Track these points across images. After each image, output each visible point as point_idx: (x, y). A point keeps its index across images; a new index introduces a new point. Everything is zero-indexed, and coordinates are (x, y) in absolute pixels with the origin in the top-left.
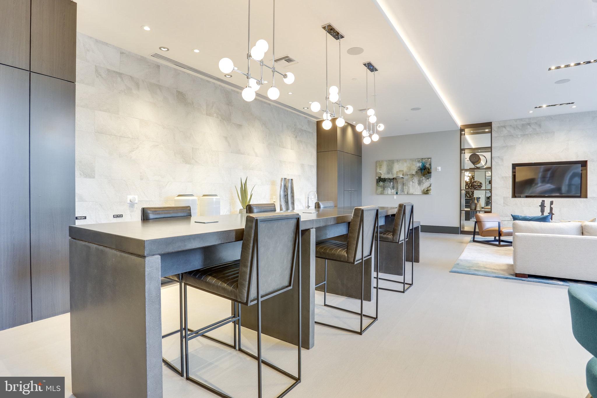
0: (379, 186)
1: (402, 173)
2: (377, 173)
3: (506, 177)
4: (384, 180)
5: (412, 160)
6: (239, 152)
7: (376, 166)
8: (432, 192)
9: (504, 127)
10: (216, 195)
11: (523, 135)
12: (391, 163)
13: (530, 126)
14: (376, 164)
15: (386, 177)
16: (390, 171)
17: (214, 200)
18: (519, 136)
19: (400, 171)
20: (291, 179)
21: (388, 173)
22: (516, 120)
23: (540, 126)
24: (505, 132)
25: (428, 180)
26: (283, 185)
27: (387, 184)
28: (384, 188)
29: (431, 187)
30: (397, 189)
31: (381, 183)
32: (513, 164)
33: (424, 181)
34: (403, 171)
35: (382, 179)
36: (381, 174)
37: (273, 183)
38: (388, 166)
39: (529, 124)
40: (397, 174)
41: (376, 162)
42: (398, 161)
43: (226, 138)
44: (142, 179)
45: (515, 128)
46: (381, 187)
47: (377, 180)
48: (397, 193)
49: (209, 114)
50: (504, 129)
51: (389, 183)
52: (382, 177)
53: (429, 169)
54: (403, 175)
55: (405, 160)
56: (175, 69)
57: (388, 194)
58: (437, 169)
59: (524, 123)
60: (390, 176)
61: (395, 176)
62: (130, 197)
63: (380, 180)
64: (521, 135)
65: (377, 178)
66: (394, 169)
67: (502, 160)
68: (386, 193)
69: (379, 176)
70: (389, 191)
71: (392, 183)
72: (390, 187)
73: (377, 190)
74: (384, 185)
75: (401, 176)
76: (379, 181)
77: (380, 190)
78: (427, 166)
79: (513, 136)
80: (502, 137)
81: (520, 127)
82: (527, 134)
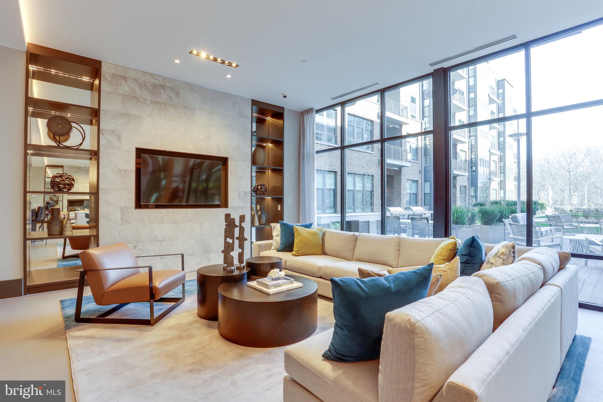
3: (125, 171)
9: (125, 78)
11: (155, 103)
13: (164, 90)
18: (148, 103)
22: (144, 73)
23: (177, 94)
24: (125, 88)
32: (137, 150)
39: (163, 87)
45: (142, 86)
50: (123, 82)
59: (156, 82)
64: (151, 101)
67: (119, 138)
79: (138, 99)
80: (120, 95)
81: (150, 88)
82: (160, 103)
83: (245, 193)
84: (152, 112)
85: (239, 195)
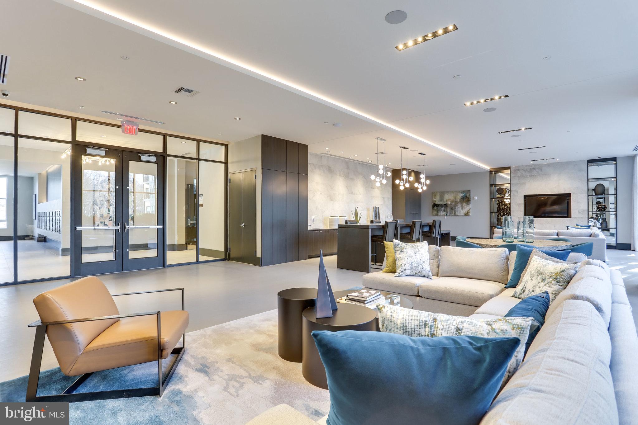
0: (434, 210)
1: (450, 201)
2: (433, 201)
3: (520, 204)
4: (438, 206)
5: (457, 192)
6: (352, 193)
7: (432, 196)
8: (470, 214)
9: (519, 170)
10: (346, 216)
11: (531, 176)
12: (442, 194)
13: (535, 170)
14: (432, 194)
15: (439, 204)
16: (442, 198)
17: (345, 219)
18: (528, 177)
19: (449, 199)
20: (378, 207)
21: (441, 201)
22: (526, 166)
23: (541, 170)
24: (519, 173)
25: (468, 206)
26: (374, 210)
27: (440, 208)
28: (438, 211)
29: (470, 211)
30: (447, 212)
31: (436, 208)
32: (524, 195)
33: (465, 206)
34: (450, 199)
35: (437, 205)
36: (435, 201)
37: (368, 209)
38: (440, 196)
39: (534, 169)
40: (447, 201)
41: (432, 193)
42: (447, 192)
43: (347, 186)
44: (316, 209)
45: (526, 171)
46: (436, 210)
47: (433, 205)
48: (447, 215)
49: (340, 176)
50: (518, 171)
51: (441, 208)
52: (437, 203)
53: (469, 198)
54: (451, 202)
55: (452, 192)
56: (327, 156)
57: (440, 216)
58: (475, 198)
59: (531, 167)
60: (442, 203)
61: (445, 203)
62: (313, 217)
63: (435, 205)
64: (529, 176)
65: (433, 204)
66: (445, 198)
67: (517, 192)
68: (439, 215)
69: (435, 203)
70: (442, 213)
71: (443, 208)
72: (442, 211)
73: (433, 212)
74: (438, 209)
75: (450, 203)
76: (435, 207)
77: (435, 212)
78: (468, 196)
79: (524, 176)
80: (517, 177)
81: (529, 171)
82: (533, 176)
83: (583, 210)
84: (530, 180)
85: (579, 211)
